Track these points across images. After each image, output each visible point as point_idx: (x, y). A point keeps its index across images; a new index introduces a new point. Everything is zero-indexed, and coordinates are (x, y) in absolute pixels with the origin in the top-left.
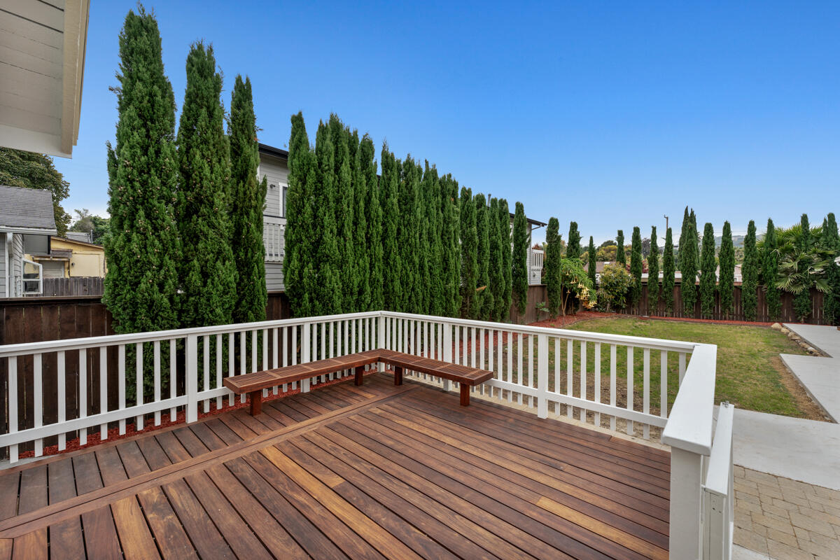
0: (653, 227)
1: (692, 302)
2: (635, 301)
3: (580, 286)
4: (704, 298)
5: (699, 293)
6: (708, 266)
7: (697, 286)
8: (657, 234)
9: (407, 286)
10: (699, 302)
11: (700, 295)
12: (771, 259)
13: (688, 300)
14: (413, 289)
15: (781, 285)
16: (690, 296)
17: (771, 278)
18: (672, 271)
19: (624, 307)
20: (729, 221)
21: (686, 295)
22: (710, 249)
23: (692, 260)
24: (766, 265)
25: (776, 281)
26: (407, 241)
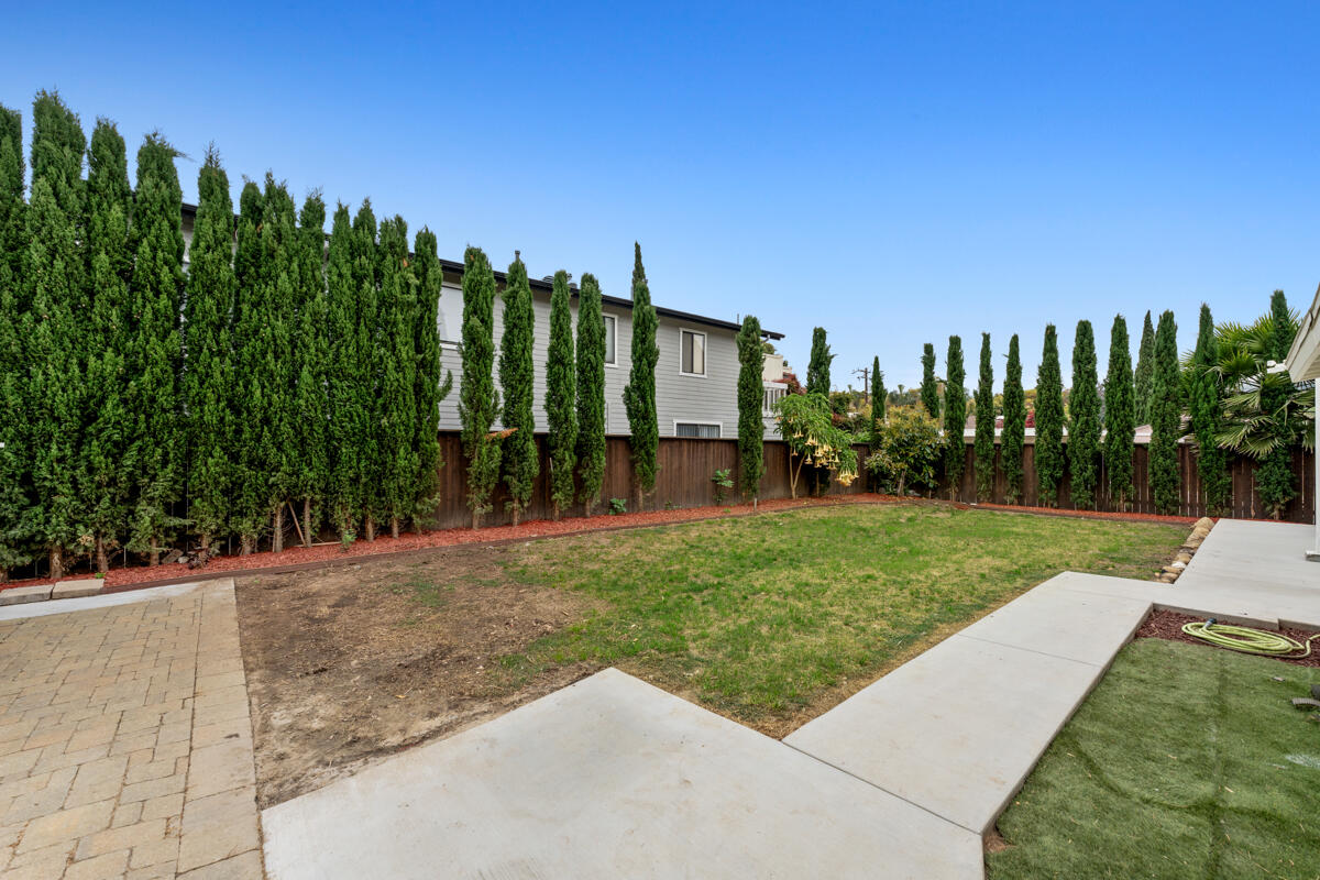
0: (984, 335)
1: (1051, 475)
2: (953, 475)
3: (810, 441)
4: (1074, 468)
5: (1066, 457)
6: (1081, 404)
7: (1064, 446)
8: (992, 347)
9: (249, 413)
10: (1068, 475)
11: (1068, 462)
12: (1206, 386)
13: (1045, 472)
14: (266, 421)
15: (1228, 440)
16: (1048, 465)
17: (1205, 426)
18: (1017, 416)
19: (931, 485)
20: (1124, 315)
21: (1040, 462)
22: (1086, 372)
23: (1053, 394)
24: (1195, 400)
25: (1218, 433)
26: (256, 332)
